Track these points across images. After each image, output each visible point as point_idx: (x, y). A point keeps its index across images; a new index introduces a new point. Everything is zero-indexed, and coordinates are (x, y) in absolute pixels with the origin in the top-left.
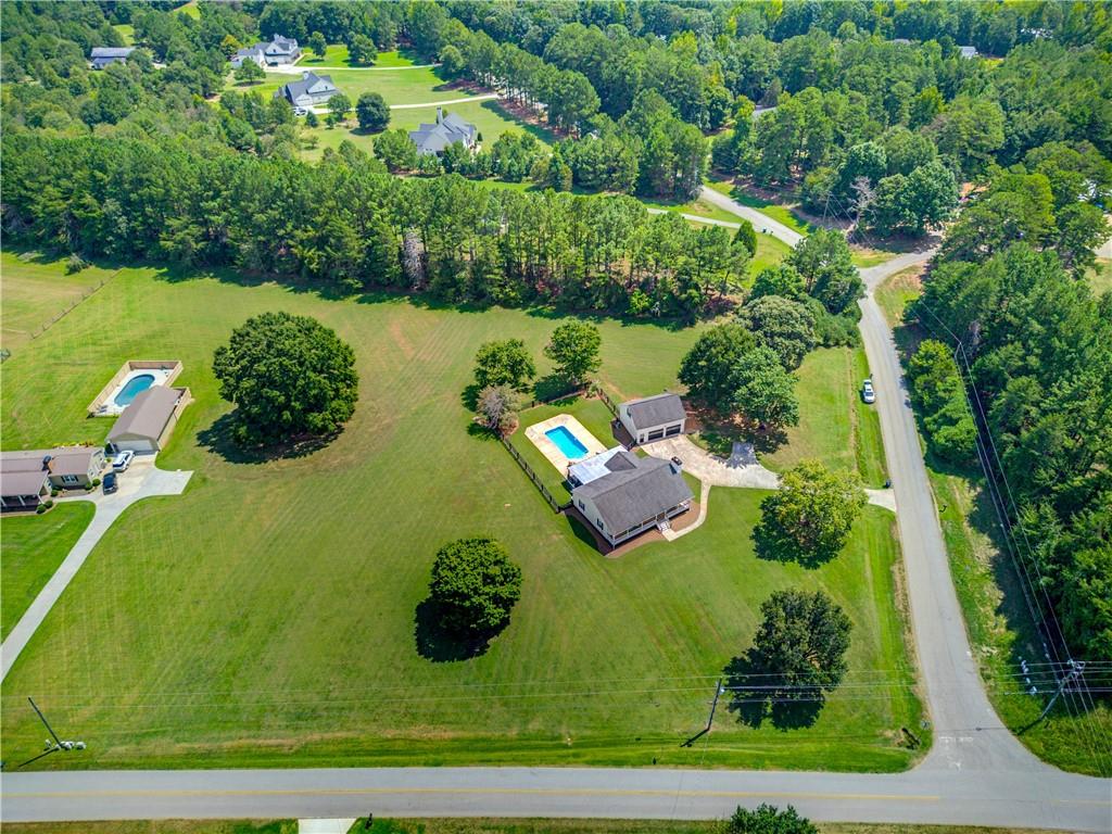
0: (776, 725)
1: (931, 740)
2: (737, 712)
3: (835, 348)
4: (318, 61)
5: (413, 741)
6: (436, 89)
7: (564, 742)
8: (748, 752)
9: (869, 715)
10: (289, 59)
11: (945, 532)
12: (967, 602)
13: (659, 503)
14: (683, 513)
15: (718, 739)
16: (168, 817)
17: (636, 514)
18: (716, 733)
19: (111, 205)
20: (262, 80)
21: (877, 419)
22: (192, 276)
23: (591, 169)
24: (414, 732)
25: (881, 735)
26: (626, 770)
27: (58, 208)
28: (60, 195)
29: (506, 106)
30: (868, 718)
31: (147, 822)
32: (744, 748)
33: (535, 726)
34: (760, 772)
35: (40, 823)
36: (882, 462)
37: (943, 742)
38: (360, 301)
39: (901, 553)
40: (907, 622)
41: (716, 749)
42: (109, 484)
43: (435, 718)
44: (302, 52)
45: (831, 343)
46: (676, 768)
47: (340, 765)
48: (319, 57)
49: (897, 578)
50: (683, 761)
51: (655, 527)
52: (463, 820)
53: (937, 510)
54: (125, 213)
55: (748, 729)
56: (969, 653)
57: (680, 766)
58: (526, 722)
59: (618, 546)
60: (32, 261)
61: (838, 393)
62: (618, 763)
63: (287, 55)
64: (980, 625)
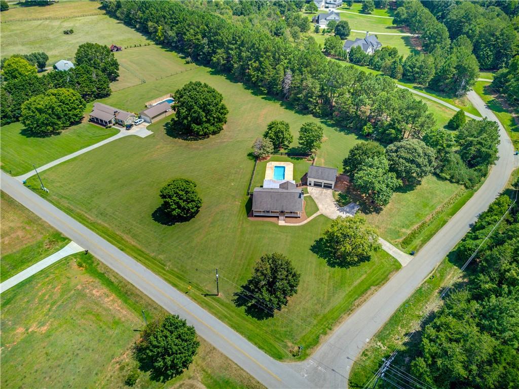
0: (246, 311)
1: (305, 358)
2: (236, 297)
3: (456, 184)
4: (347, 9)
5: (123, 239)
6: (389, 28)
7: (165, 268)
8: (224, 312)
9: (290, 332)
10: (335, 6)
11: (421, 288)
12: (395, 320)
13: (283, 206)
14: (297, 217)
15: (218, 301)
16: (46, 220)
17: (269, 206)
18: (219, 298)
19: (205, 41)
20: (315, 12)
21: (443, 225)
22: (219, 74)
23: (411, 70)
24: (125, 237)
25: (286, 343)
26: (175, 289)
27: (191, 38)
28: (193, 34)
29: (412, 40)
30: (288, 333)
31: (41, 219)
32: (224, 310)
33: (161, 257)
34: (220, 321)
35: (22, 205)
36: (422, 244)
37: (309, 363)
38: (263, 98)
39: (384, 284)
40: (352, 311)
41: (213, 303)
42: (129, 127)
43: (134, 236)
44: (343, 4)
45: (454, 180)
46: (191, 299)
47: (98, 234)
48: (348, 7)
49: (369, 292)
50: (196, 299)
51: (278, 217)
52: (111, 270)
53: (429, 276)
54: (208, 45)
55: (233, 305)
56: (368, 340)
57: (193, 300)
58: (159, 254)
59: (256, 216)
60: (180, 57)
61: (433, 204)
62: (175, 285)
63: (335, 4)
64: (390, 334)
